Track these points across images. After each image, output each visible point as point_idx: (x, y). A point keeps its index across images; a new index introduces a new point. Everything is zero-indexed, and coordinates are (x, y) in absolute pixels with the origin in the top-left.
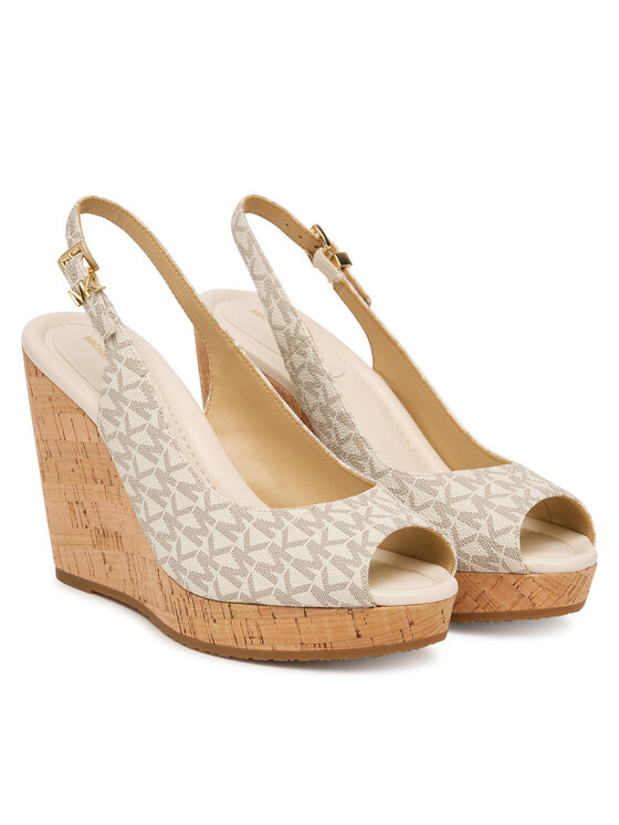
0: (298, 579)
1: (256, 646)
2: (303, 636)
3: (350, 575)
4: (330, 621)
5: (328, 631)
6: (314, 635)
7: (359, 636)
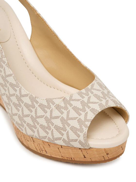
0: (57, 134)
1: (44, 153)
2: (62, 154)
3: (79, 136)
4: (72, 151)
5: (72, 154)
6: (66, 155)
7: (85, 157)
